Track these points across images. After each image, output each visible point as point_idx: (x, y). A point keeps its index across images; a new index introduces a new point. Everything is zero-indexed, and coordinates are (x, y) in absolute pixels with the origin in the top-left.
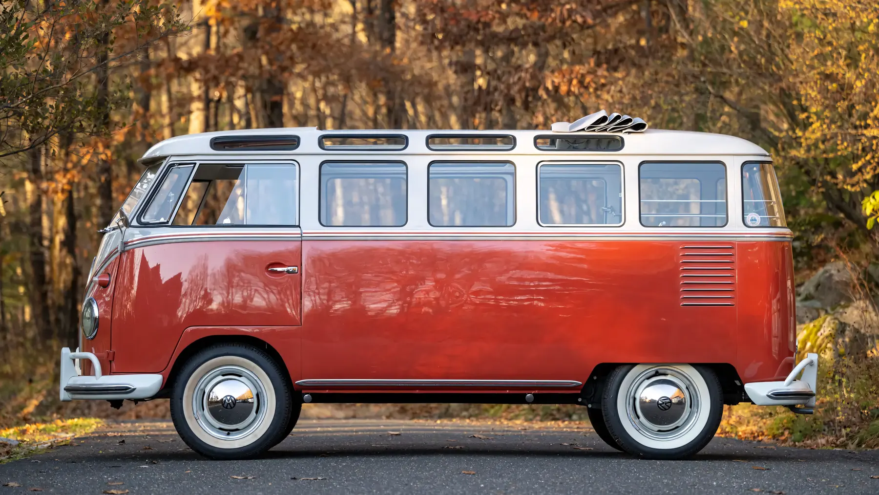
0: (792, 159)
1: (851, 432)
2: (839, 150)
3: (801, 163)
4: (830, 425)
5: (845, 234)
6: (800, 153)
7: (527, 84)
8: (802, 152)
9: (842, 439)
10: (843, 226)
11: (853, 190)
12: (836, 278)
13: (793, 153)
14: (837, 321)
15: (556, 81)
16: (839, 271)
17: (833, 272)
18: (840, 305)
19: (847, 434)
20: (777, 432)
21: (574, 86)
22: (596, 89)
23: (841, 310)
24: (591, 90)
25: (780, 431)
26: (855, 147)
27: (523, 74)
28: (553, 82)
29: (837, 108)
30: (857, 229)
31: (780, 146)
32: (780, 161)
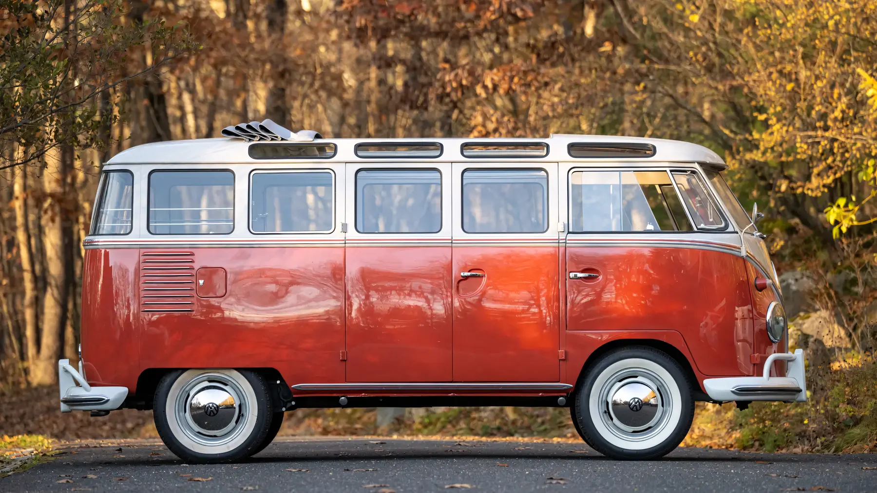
0: (747, 162)
1: (826, 441)
2: (799, 153)
3: (757, 167)
4: (802, 436)
5: (801, 241)
6: (756, 156)
7: (464, 82)
8: (760, 155)
9: (817, 448)
10: (797, 232)
11: (814, 195)
12: (794, 288)
13: (748, 156)
14: (799, 333)
15: (496, 78)
16: (796, 280)
17: (792, 281)
18: (799, 316)
19: (822, 443)
20: (746, 444)
21: (515, 84)
22: (537, 89)
23: (800, 322)
24: (533, 88)
25: (750, 443)
26: (815, 150)
27: (460, 71)
28: (492, 79)
29: (796, 109)
30: (814, 236)
31: (734, 149)
32: (737, 166)
